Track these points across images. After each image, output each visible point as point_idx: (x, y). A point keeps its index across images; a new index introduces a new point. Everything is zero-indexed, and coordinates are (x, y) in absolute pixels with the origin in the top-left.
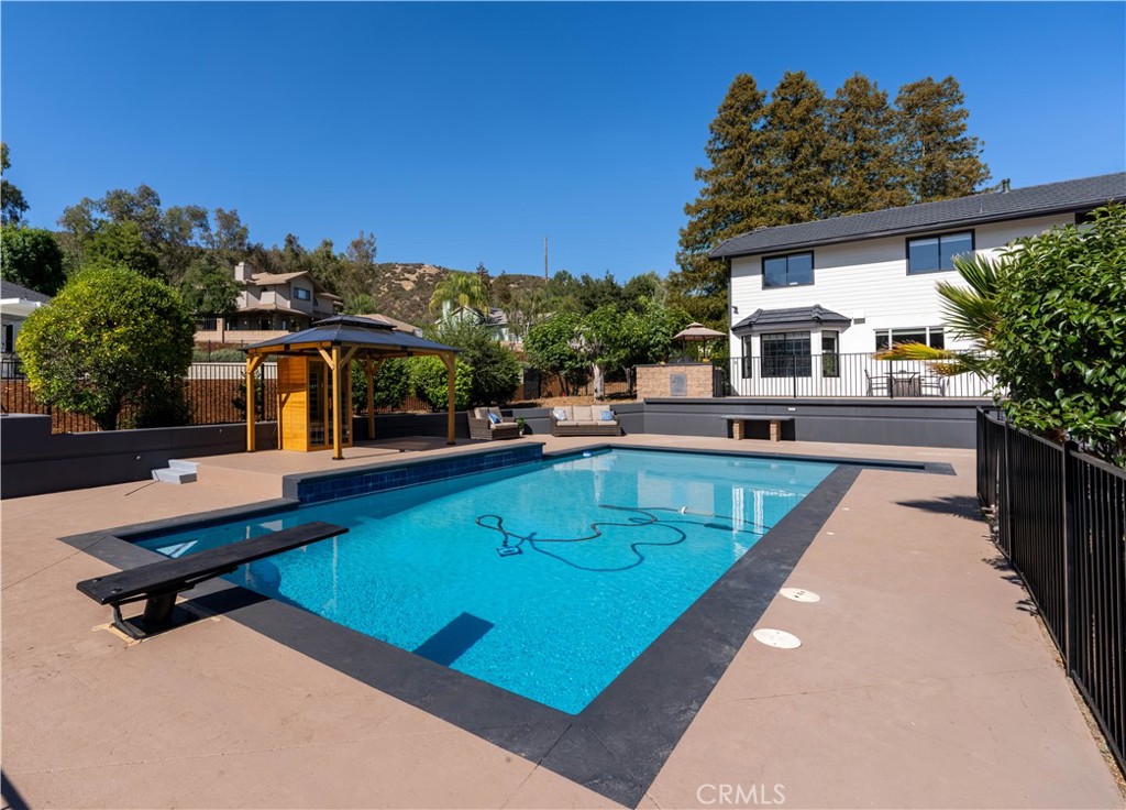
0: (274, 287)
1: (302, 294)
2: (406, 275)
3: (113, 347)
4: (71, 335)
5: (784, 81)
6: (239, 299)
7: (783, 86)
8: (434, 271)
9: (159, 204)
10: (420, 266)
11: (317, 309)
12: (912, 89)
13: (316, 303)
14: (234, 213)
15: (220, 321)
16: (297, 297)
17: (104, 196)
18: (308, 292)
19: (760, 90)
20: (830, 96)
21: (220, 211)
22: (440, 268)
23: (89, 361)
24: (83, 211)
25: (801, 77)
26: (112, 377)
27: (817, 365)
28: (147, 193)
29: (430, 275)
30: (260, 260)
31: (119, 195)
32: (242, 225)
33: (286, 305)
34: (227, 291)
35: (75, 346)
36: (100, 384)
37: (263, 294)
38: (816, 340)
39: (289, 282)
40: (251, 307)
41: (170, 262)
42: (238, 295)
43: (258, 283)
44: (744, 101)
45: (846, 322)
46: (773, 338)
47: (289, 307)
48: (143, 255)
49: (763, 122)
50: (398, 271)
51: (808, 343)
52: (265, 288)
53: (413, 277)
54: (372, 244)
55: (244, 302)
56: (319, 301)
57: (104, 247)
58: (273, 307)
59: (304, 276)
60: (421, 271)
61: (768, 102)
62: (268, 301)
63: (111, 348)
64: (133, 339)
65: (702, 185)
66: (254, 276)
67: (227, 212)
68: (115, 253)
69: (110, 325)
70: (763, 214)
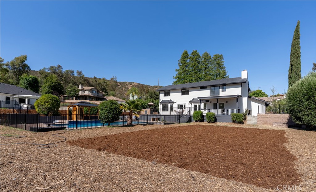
0: (88, 90)
1: (94, 92)
2: (130, 85)
3: (48, 105)
4: (42, 104)
5: (193, 52)
6: (79, 93)
7: (193, 53)
8: (137, 84)
9: (62, 69)
10: (133, 83)
11: (98, 95)
12: (215, 56)
13: (98, 94)
14: (81, 71)
15: (74, 98)
16: (93, 92)
17: (49, 67)
18: (96, 91)
19: (188, 53)
20: (201, 56)
21: (78, 71)
22: (138, 83)
23: (44, 107)
24: (44, 70)
25: (196, 51)
26: (48, 109)
27: (169, 109)
28: (59, 66)
29: (136, 85)
30: (87, 82)
31: (52, 67)
32: (83, 74)
33: (90, 94)
34: (77, 91)
35: (42, 105)
36: (46, 110)
37: (85, 92)
38: (169, 105)
39: (91, 89)
40: (83, 94)
41: (65, 82)
42: (79, 92)
43: (84, 89)
44: (185, 56)
45: (174, 103)
46: (164, 105)
47: (91, 94)
48: (57, 83)
49: (189, 60)
50: (127, 84)
51: (168, 106)
52: (86, 90)
53: (131, 86)
54: (116, 79)
55: (80, 93)
56: (99, 93)
57: (48, 81)
58: (87, 95)
59: (95, 88)
60: (134, 84)
61: (190, 56)
62: (86, 93)
63: (47, 105)
64: (51, 104)
65: (177, 73)
66: (84, 87)
67: (79, 71)
68: (51, 82)
69: (47, 102)
70: (187, 79)
